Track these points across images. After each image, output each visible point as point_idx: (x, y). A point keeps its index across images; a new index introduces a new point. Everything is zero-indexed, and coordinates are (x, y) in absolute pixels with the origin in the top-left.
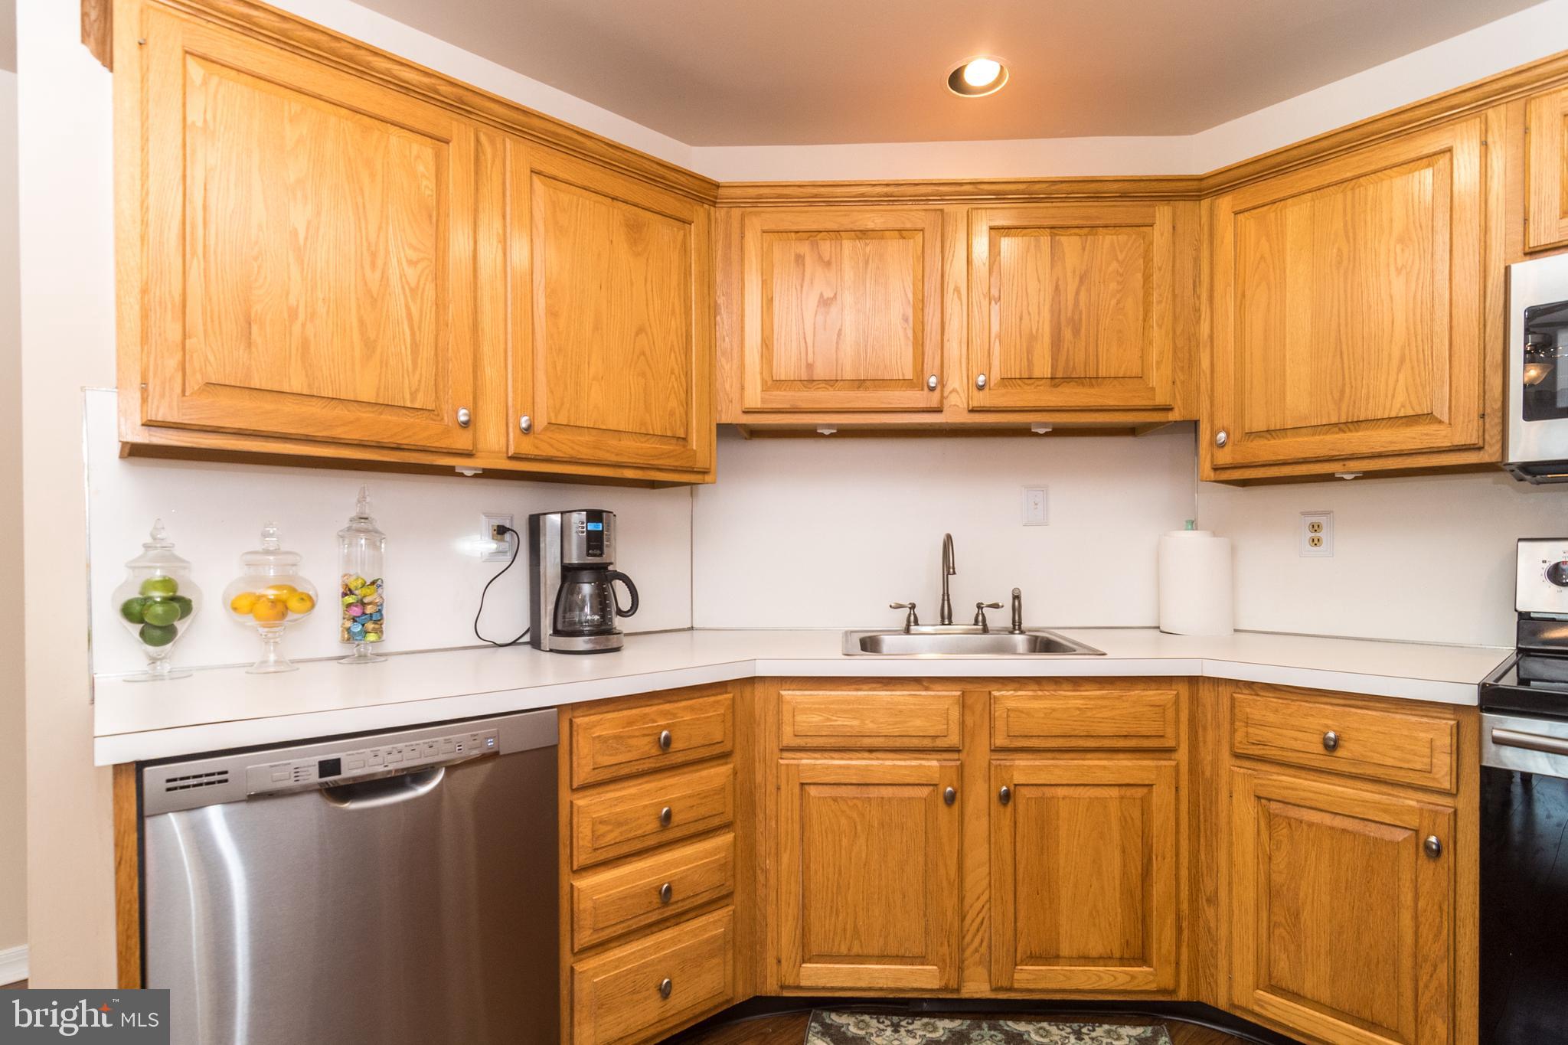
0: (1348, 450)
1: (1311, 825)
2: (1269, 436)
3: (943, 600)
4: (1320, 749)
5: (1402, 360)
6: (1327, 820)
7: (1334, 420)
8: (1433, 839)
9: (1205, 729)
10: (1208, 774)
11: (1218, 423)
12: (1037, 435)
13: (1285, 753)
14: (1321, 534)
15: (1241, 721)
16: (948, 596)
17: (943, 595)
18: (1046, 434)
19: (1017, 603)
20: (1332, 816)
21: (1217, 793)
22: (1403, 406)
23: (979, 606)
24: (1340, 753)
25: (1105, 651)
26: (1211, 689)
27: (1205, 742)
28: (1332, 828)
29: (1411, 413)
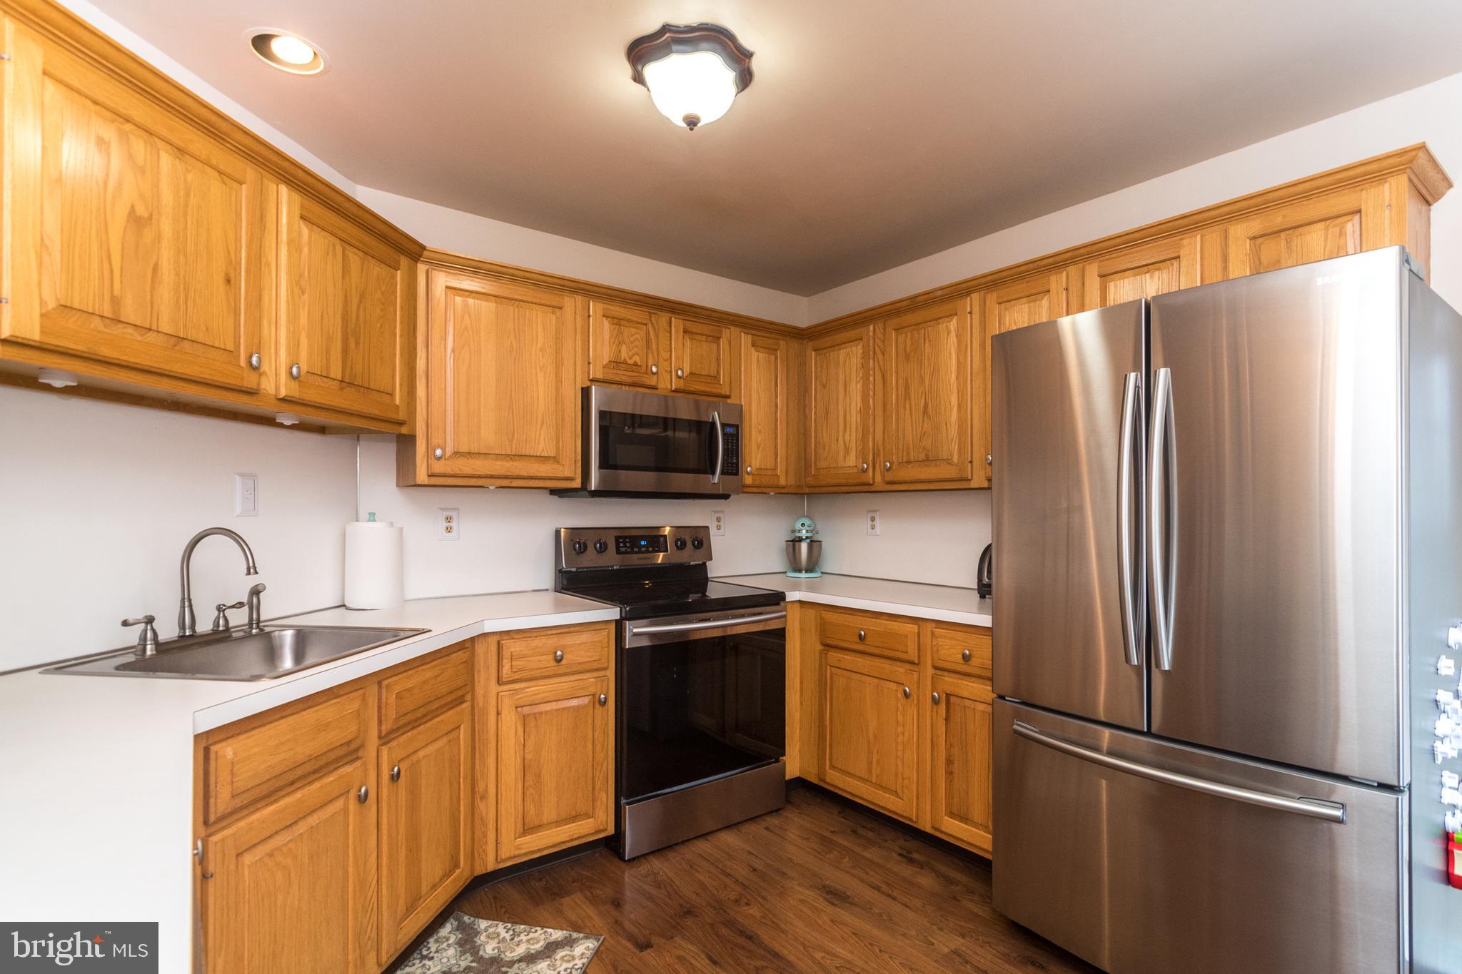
0: (516, 473)
1: (547, 712)
2: (468, 456)
3: (183, 607)
4: (553, 663)
5: (542, 423)
6: (554, 706)
7: (509, 453)
8: (603, 696)
9: (479, 671)
10: (481, 705)
11: (434, 441)
12: (281, 426)
13: (532, 673)
14: (454, 524)
15: (507, 659)
16: (190, 600)
17: (183, 599)
18: (293, 427)
19: (255, 600)
20: (555, 703)
21: (487, 717)
22: (543, 450)
23: (221, 609)
24: (564, 662)
25: (429, 628)
26: (484, 641)
27: (479, 682)
28: (558, 710)
29: (546, 455)
